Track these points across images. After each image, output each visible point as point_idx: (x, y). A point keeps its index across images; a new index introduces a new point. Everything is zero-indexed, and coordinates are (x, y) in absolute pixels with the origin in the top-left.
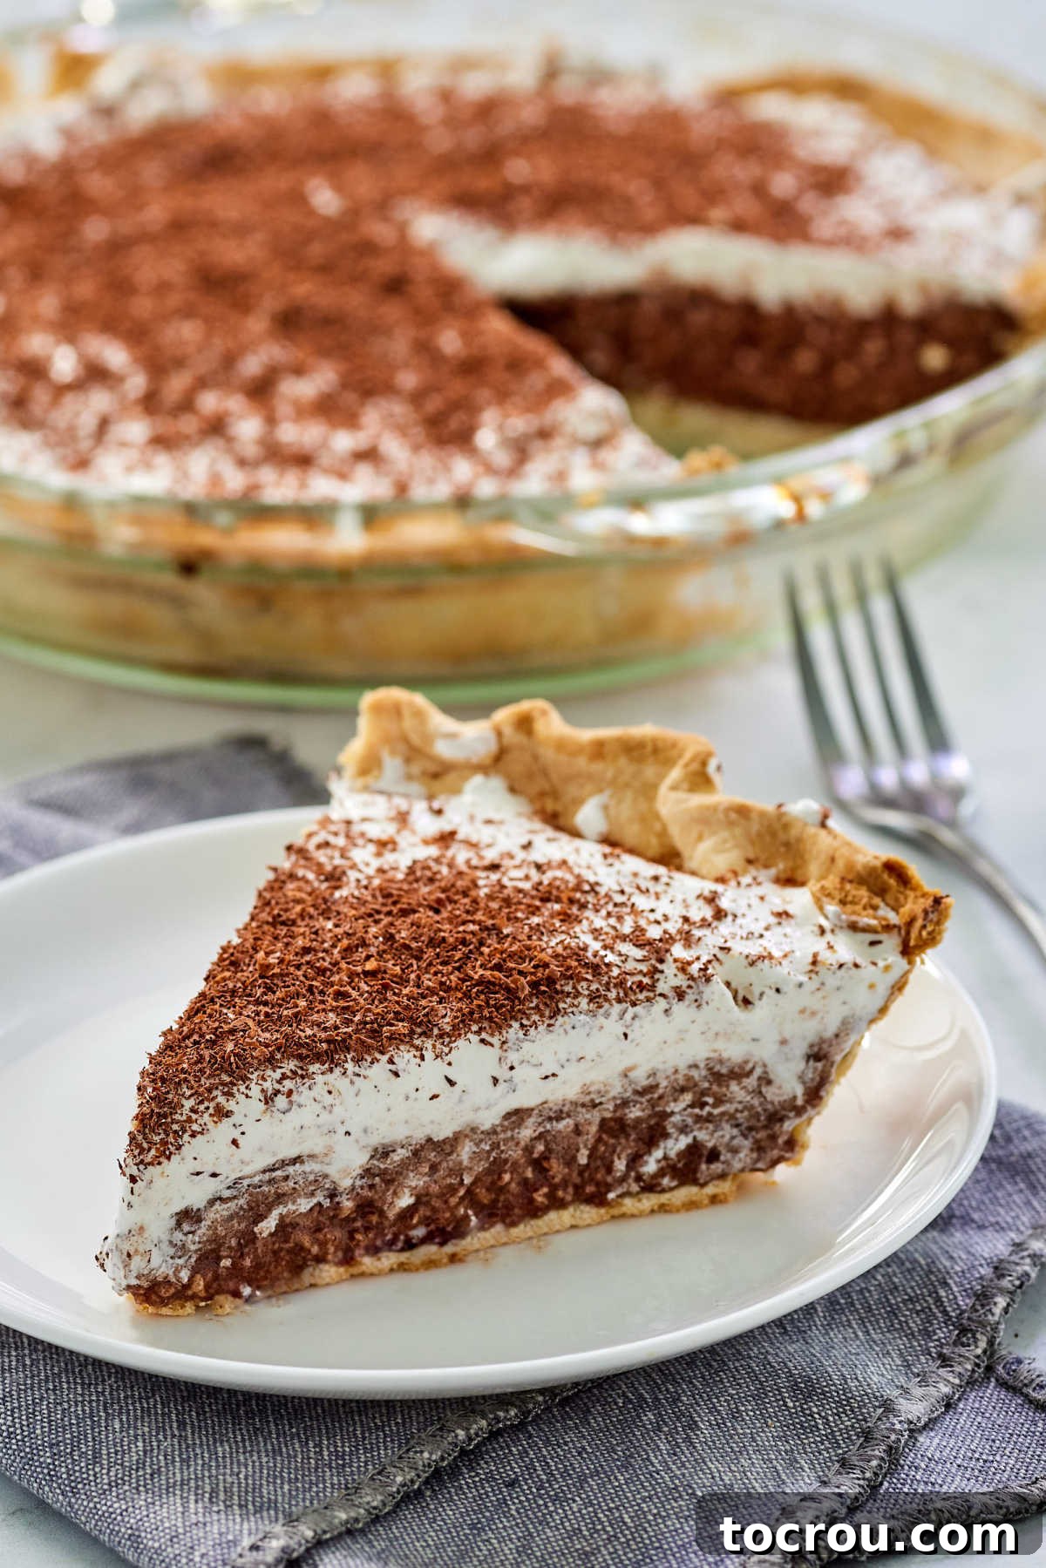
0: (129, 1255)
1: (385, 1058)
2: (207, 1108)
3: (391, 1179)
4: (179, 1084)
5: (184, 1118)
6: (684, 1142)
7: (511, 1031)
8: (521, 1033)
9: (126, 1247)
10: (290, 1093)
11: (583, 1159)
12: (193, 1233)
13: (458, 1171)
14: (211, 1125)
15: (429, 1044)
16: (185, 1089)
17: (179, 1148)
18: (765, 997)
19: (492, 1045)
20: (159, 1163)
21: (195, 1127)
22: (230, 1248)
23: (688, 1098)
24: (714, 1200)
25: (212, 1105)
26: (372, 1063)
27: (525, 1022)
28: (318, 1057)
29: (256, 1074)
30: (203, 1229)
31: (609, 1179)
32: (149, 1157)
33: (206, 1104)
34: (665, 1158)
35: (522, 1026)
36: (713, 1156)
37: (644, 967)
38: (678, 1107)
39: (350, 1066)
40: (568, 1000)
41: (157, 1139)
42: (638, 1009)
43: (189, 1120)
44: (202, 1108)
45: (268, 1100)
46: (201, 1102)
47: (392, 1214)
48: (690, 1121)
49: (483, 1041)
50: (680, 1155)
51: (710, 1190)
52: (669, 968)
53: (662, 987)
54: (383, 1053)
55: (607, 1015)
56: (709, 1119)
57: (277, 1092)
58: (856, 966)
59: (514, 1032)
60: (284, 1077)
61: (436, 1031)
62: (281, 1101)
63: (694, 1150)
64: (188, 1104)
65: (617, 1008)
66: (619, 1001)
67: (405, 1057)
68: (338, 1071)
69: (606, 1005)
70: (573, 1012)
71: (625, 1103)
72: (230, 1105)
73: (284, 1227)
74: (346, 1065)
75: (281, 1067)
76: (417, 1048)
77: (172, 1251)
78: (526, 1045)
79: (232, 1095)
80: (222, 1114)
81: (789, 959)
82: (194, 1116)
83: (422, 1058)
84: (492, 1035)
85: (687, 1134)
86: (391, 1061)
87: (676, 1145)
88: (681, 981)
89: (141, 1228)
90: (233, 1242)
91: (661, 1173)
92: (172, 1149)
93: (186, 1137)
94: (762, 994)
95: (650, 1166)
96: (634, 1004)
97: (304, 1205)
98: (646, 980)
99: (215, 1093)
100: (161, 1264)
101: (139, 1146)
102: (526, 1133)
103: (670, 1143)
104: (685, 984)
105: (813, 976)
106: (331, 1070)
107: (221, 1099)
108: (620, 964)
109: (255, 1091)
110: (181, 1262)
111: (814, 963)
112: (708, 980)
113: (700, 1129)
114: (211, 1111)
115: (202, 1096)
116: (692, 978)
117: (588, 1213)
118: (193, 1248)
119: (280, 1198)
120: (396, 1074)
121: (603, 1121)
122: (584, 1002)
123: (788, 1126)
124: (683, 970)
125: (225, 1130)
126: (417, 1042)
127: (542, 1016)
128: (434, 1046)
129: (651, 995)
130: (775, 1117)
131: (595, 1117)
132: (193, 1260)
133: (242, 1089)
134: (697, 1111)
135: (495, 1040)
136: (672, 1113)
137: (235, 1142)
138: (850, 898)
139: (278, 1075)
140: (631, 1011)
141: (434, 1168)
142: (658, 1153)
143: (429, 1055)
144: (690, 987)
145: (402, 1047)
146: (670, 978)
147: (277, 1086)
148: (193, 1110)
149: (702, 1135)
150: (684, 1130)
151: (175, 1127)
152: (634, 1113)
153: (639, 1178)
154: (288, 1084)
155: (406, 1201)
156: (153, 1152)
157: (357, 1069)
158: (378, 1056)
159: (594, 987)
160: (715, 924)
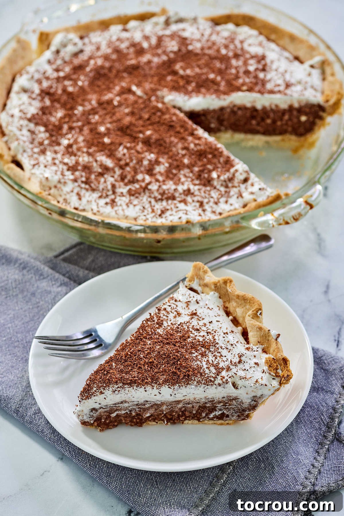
0: (79, 415)
1: (144, 387)
2: (99, 391)
3: (145, 410)
4: (94, 383)
5: (93, 392)
6: (220, 412)
7: (176, 386)
8: (178, 387)
9: (79, 413)
10: (119, 391)
11: (194, 412)
12: (95, 413)
13: (162, 411)
14: (99, 395)
15: (156, 386)
16: (95, 385)
17: (91, 398)
18: (242, 388)
19: (171, 388)
20: (86, 400)
21: (95, 395)
22: (104, 418)
23: (222, 404)
24: (228, 424)
25: (100, 390)
26: (140, 388)
27: (180, 385)
28: (127, 384)
29: (112, 385)
30: (98, 413)
31: (201, 417)
32: (84, 398)
33: (98, 390)
34: (215, 415)
35: (179, 386)
36: (228, 416)
37: (214, 376)
38: (219, 406)
39: (135, 387)
40: (192, 381)
41: (86, 395)
42: (208, 387)
43: (94, 393)
44: (97, 391)
45: (114, 392)
46: (97, 389)
47: (145, 417)
48: (222, 408)
49: (169, 387)
50: (219, 415)
51: (227, 422)
52: (219, 378)
53: (216, 382)
54: (143, 386)
55: (200, 387)
56: (227, 408)
57: (116, 390)
58: (266, 385)
59: (176, 387)
60: (118, 387)
61: (158, 383)
62: (116, 392)
63: (223, 414)
64: (95, 389)
65: (203, 386)
66: (204, 384)
67: (149, 388)
68: (132, 388)
69: (201, 384)
70: (192, 385)
71: (206, 403)
72: (104, 392)
73: (117, 415)
74: (134, 387)
75: (118, 385)
76: (152, 386)
77: (89, 416)
78: (179, 390)
79: (105, 389)
80: (102, 393)
81: (251, 379)
82: (95, 392)
83: (153, 388)
84: (171, 386)
85: (221, 411)
86: (145, 388)
87: (218, 413)
88: (221, 382)
89: (83, 411)
90: (105, 417)
91: (214, 417)
92: (89, 398)
93: (93, 396)
94: (241, 387)
95: (211, 416)
96: (208, 385)
97: (123, 412)
98: (213, 379)
99: (101, 388)
100: (86, 419)
101: (82, 395)
102: (180, 406)
103: (217, 412)
104: (221, 383)
105: (255, 385)
106: (130, 387)
107: (102, 390)
108: (208, 373)
109: (111, 389)
110: (92, 419)
111: (256, 382)
112: (227, 383)
113: (225, 410)
114: (99, 392)
115: (99, 388)
116: (223, 382)
117: (196, 422)
118: (95, 416)
119: (117, 410)
120: (146, 391)
121: (200, 406)
122: (195, 382)
123: (247, 413)
124: (222, 379)
125: (103, 396)
126: (153, 385)
127: (185, 384)
128: (157, 387)
129: (213, 383)
130: (244, 410)
131: (198, 405)
132: (95, 419)
133: (107, 388)
134: (224, 407)
135: (172, 388)
136: (218, 406)
137: (105, 398)
138: (272, 365)
139: (117, 387)
140: (207, 387)
141: (156, 409)
142: (214, 414)
143: (155, 388)
144: (222, 384)
145: (148, 385)
146: (218, 381)
147: (116, 389)
148: (95, 391)
149: (225, 412)
150: (220, 410)
151: (91, 393)
152: (208, 405)
153: (208, 418)
154: (119, 389)
155: (148, 415)
156: (85, 397)
157: (136, 388)
158: (142, 386)
159: (200, 379)
160: (238, 364)
